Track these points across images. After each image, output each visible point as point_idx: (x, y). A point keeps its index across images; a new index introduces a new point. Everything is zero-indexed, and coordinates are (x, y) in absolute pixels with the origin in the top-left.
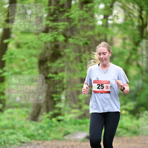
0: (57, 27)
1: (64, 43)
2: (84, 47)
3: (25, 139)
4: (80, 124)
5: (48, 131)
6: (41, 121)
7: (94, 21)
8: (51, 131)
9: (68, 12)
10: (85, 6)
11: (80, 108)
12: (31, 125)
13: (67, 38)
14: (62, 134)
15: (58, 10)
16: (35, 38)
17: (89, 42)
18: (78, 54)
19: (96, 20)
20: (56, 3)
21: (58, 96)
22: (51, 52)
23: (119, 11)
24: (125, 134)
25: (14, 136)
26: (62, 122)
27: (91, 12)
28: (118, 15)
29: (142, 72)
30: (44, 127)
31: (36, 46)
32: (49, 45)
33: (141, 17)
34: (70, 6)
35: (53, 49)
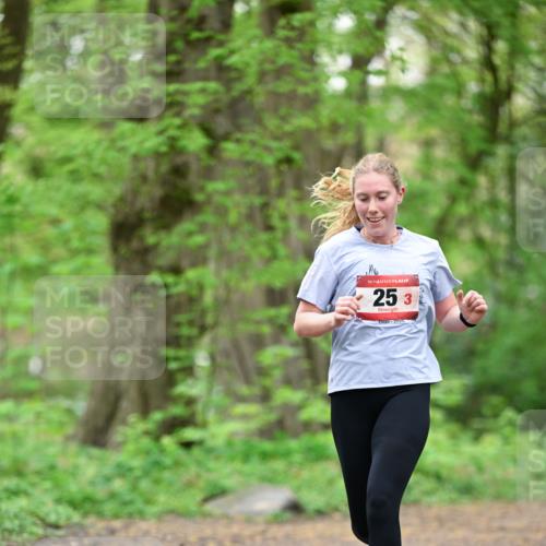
0: (179, 98)
1: (206, 160)
2: (280, 173)
3: (62, 513)
4: (265, 456)
5: (145, 485)
6: (119, 446)
7: (315, 79)
8: (157, 482)
9: (221, 44)
10: (282, 22)
11: (265, 397)
12: (82, 461)
13: (215, 140)
14: (199, 496)
15: (185, 37)
16: (99, 142)
17: (296, 156)
18: (258, 201)
19: (324, 73)
20: (175, 13)
21: (182, 353)
22: (158, 192)
23: (409, 42)
24: (429, 493)
25: (22, 502)
26: (196, 451)
27: (305, 45)
28: (405, 57)
29: (492, 265)
30: (130, 469)
31: (102, 170)
32: (149, 167)
33: (488, 64)
34: (227, 24)
35: (164, 182)
